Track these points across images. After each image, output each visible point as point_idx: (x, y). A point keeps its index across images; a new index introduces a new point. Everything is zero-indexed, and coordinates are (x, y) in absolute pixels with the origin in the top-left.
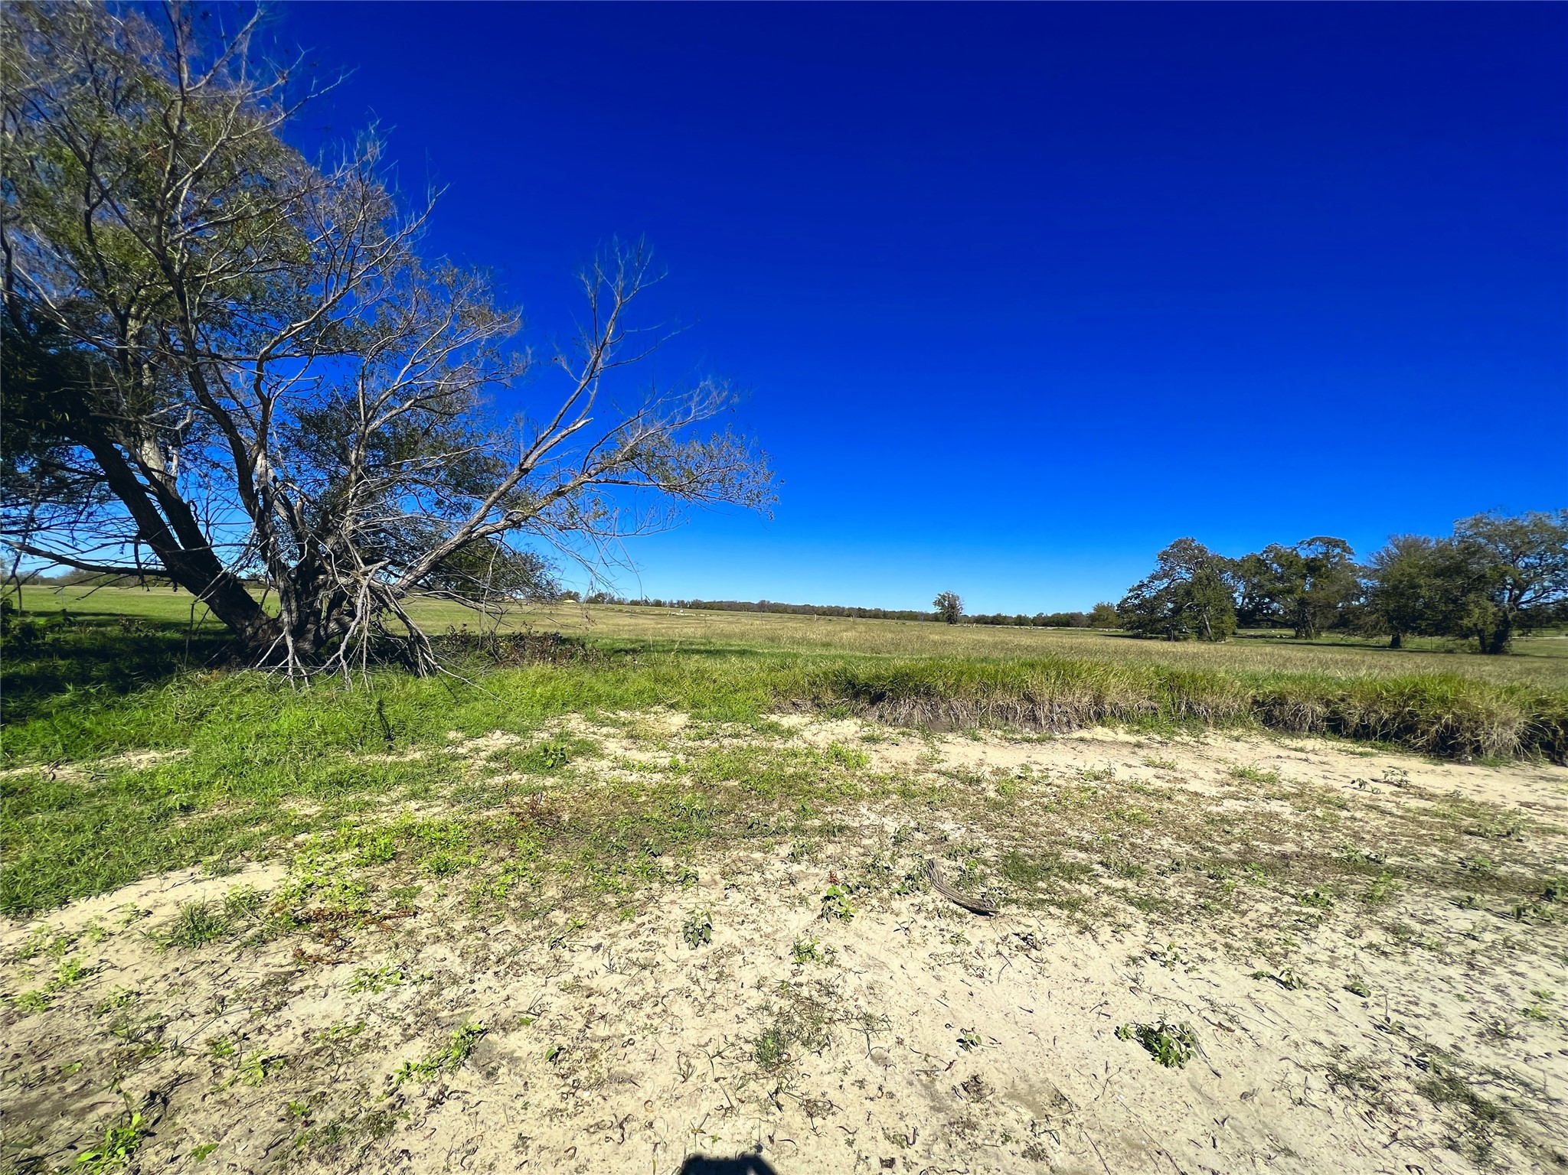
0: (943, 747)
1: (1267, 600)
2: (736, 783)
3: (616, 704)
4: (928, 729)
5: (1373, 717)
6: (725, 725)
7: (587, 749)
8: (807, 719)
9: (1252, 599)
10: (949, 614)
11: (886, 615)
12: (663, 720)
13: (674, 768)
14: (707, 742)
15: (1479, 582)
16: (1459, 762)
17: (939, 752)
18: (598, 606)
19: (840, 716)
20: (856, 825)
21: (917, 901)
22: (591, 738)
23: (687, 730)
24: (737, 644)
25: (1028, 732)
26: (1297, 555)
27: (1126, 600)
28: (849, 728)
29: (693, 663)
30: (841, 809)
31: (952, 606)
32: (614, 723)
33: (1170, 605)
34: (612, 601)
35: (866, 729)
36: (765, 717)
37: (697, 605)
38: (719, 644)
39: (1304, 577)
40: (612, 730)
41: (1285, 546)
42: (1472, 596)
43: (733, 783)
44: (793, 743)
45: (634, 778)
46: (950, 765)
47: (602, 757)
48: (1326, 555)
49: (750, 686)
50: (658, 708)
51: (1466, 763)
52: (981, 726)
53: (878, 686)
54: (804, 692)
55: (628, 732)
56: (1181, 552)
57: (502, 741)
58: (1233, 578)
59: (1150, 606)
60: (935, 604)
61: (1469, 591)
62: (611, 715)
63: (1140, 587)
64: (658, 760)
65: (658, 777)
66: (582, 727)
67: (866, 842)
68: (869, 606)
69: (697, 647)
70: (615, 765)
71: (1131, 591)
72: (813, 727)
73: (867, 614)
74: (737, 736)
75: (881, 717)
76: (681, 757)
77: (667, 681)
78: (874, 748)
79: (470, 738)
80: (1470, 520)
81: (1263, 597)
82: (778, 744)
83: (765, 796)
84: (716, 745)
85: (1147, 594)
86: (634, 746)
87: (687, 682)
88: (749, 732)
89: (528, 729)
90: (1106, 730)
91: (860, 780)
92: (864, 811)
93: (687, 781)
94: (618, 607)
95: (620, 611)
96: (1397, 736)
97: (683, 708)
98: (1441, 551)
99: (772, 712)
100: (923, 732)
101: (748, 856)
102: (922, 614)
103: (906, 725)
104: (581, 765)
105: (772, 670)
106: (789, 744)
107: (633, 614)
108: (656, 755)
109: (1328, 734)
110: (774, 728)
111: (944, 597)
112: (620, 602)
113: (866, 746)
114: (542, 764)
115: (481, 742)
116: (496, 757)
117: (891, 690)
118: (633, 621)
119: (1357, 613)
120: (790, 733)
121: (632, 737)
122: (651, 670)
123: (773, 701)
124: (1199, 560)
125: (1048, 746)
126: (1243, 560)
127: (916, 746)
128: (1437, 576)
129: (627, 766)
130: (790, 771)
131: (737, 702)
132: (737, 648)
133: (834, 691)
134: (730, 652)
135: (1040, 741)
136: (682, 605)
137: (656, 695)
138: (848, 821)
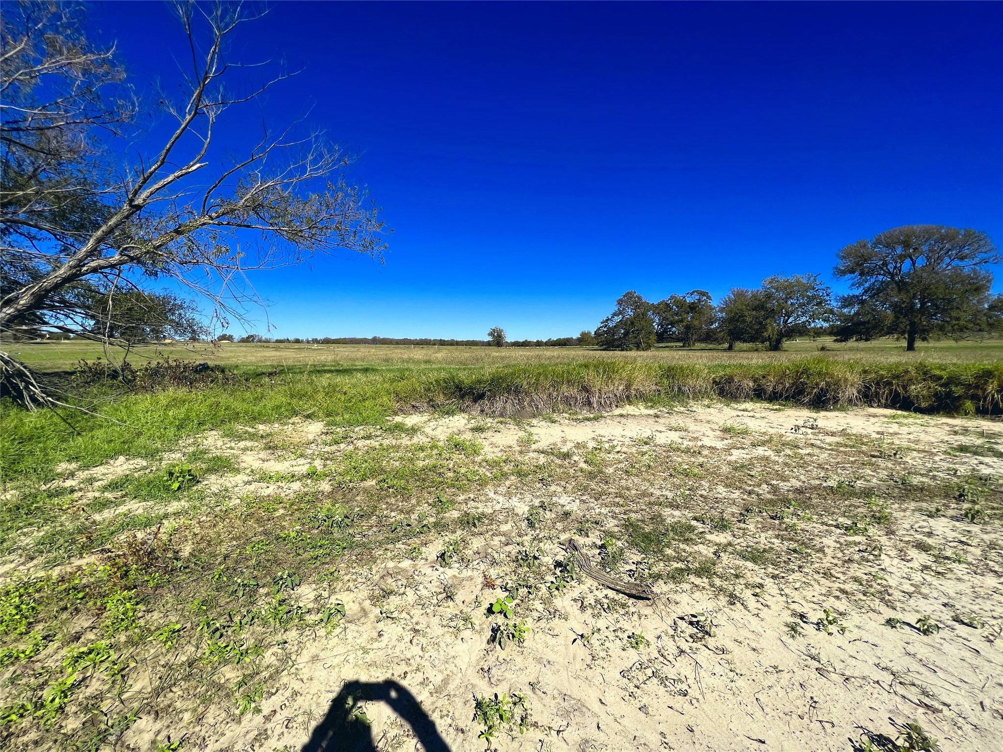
0: (533, 430)
1: (670, 326)
2: (374, 483)
3: (254, 419)
4: (518, 418)
5: (781, 387)
6: (357, 429)
7: (221, 465)
8: (426, 417)
9: (662, 326)
10: (498, 340)
11: (458, 343)
12: (300, 429)
13: (312, 475)
14: (342, 446)
15: (772, 313)
16: (826, 410)
17: (531, 434)
18: (248, 344)
19: (450, 413)
20: (490, 511)
21: (575, 594)
22: (228, 453)
23: (324, 437)
24: (359, 364)
25: (585, 413)
26: (685, 301)
27: (599, 329)
28: (459, 422)
29: (324, 380)
30: (472, 496)
31: (500, 336)
32: (252, 437)
33: (622, 331)
34: (260, 341)
35: (473, 421)
36: (390, 418)
37: (327, 341)
38: (346, 365)
39: (688, 313)
40: (249, 444)
41: (680, 295)
42: (768, 321)
43: (371, 483)
44: (419, 439)
45: (270, 490)
46: (543, 445)
47: (238, 471)
48: (699, 300)
49: (376, 396)
50: (295, 419)
51: (830, 410)
52: (554, 411)
53: (480, 388)
54: (421, 397)
55: (266, 444)
56: (630, 300)
57: (125, 467)
58: (653, 314)
59: (611, 331)
60: (489, 335)
61: (767, 318)
62: (250, 430)
63: (607, 320)
64: (296, 469)
65: (296, 486)
66: (219, 443)
67: (504, 528)
68: (446, 338)
69: (328, 368)
70: (250, 478)
71: (602, 323)
72: (431, 424)
73: (446, 343)
74: (369, 437)
75: (482, 411)
76: (318, 464)
77: (301, 396)
78: (483, 436)
79: (87, 467)
80: (769, 279)
81: (667, 325)
82: (405, 441)
83: (404, 493)
84: (351, 447)
85: (611, 325)
86: (272, 457)
87: (320, 396)
88: (379, 433)
89: (157, 451)
90: (632, 407)
91: (480, 465)
92: (491, 495)
93: (325, 486)
94: (266, 344)
95: (267, 347)
96: (793, 397)
97: (318, 417)
98: (754, 297)
99: (396, 414)
100: (515, 420)
101: (395, 567)
102: (480, 342)
103: (501, 415)
104: (214, 483)
105: (392, 381)
106: (415, 440)
107: (277, 349)
108: (294, 463)
109: (755, 399)
110: (399, 427)
111: (494, 330)
112: (267, 341)
113: (476, 434)
114: (167, 489)
115: (98, 471)
116: (114, 486)
117: (489, 390)
118: (278, 354)
119: (714, 331)
120: (413, 431)
121: (270, 448)
122: (286, 388)
123: (397, 406)
124: (637, 304)
125: (602, 422)
126: (659, 304)
127: (512, 432)
128: (753, 310)
129: (265, 478)
130: (421, 464)
131: (366, 409)
132: (360, 367)
133: (445, 394)
134: (355, 370)
135: (596, 419)
136: (315, 341)
137: (293, 408)
138: (482, 508)
